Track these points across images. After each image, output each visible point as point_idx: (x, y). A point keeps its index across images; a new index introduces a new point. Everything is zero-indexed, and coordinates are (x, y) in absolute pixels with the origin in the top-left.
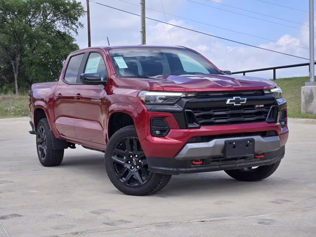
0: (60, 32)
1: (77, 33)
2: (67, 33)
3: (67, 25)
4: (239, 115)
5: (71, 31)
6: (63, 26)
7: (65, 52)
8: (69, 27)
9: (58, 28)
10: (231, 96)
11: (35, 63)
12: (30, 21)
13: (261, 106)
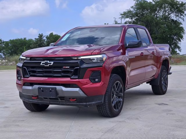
0: (174, 20)
1: (183, 20)
2: (178, 21)
3: (178, 16)
4: (50, 72)
5: (180, 19)
6: (175, 17)
7: (175, 32)
8: (179, 17)
9: (172, 18)
10: (44, 60)
11: (158, 38)
12: (156, 14)
13: (67, 67)
